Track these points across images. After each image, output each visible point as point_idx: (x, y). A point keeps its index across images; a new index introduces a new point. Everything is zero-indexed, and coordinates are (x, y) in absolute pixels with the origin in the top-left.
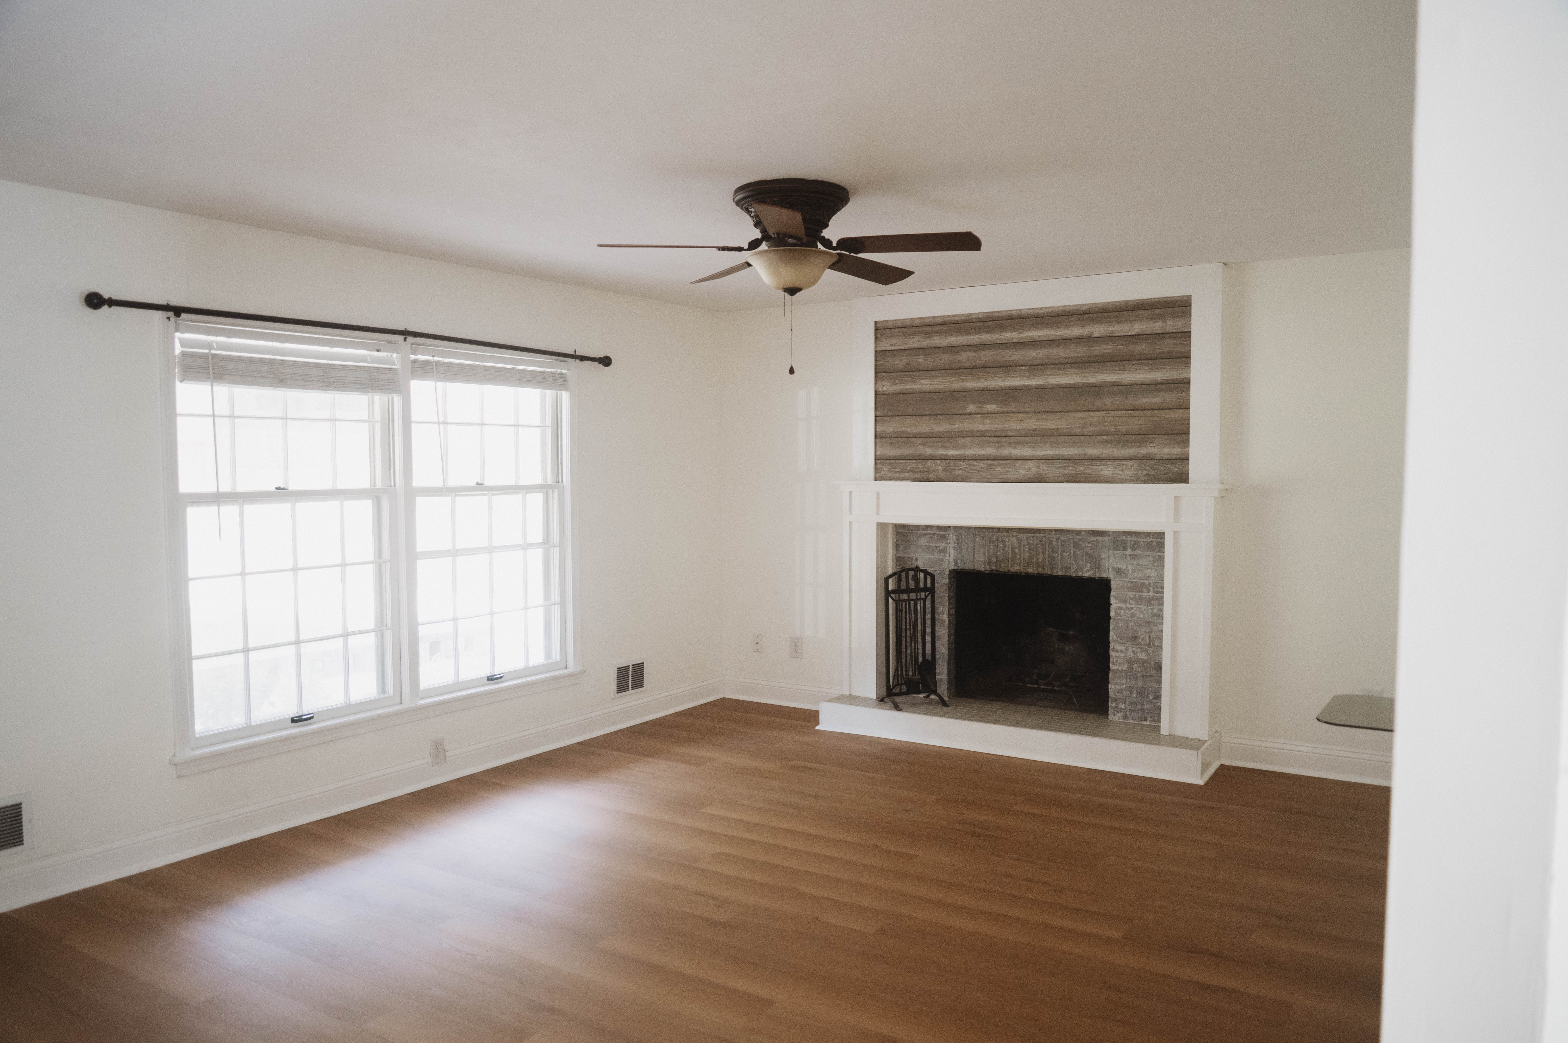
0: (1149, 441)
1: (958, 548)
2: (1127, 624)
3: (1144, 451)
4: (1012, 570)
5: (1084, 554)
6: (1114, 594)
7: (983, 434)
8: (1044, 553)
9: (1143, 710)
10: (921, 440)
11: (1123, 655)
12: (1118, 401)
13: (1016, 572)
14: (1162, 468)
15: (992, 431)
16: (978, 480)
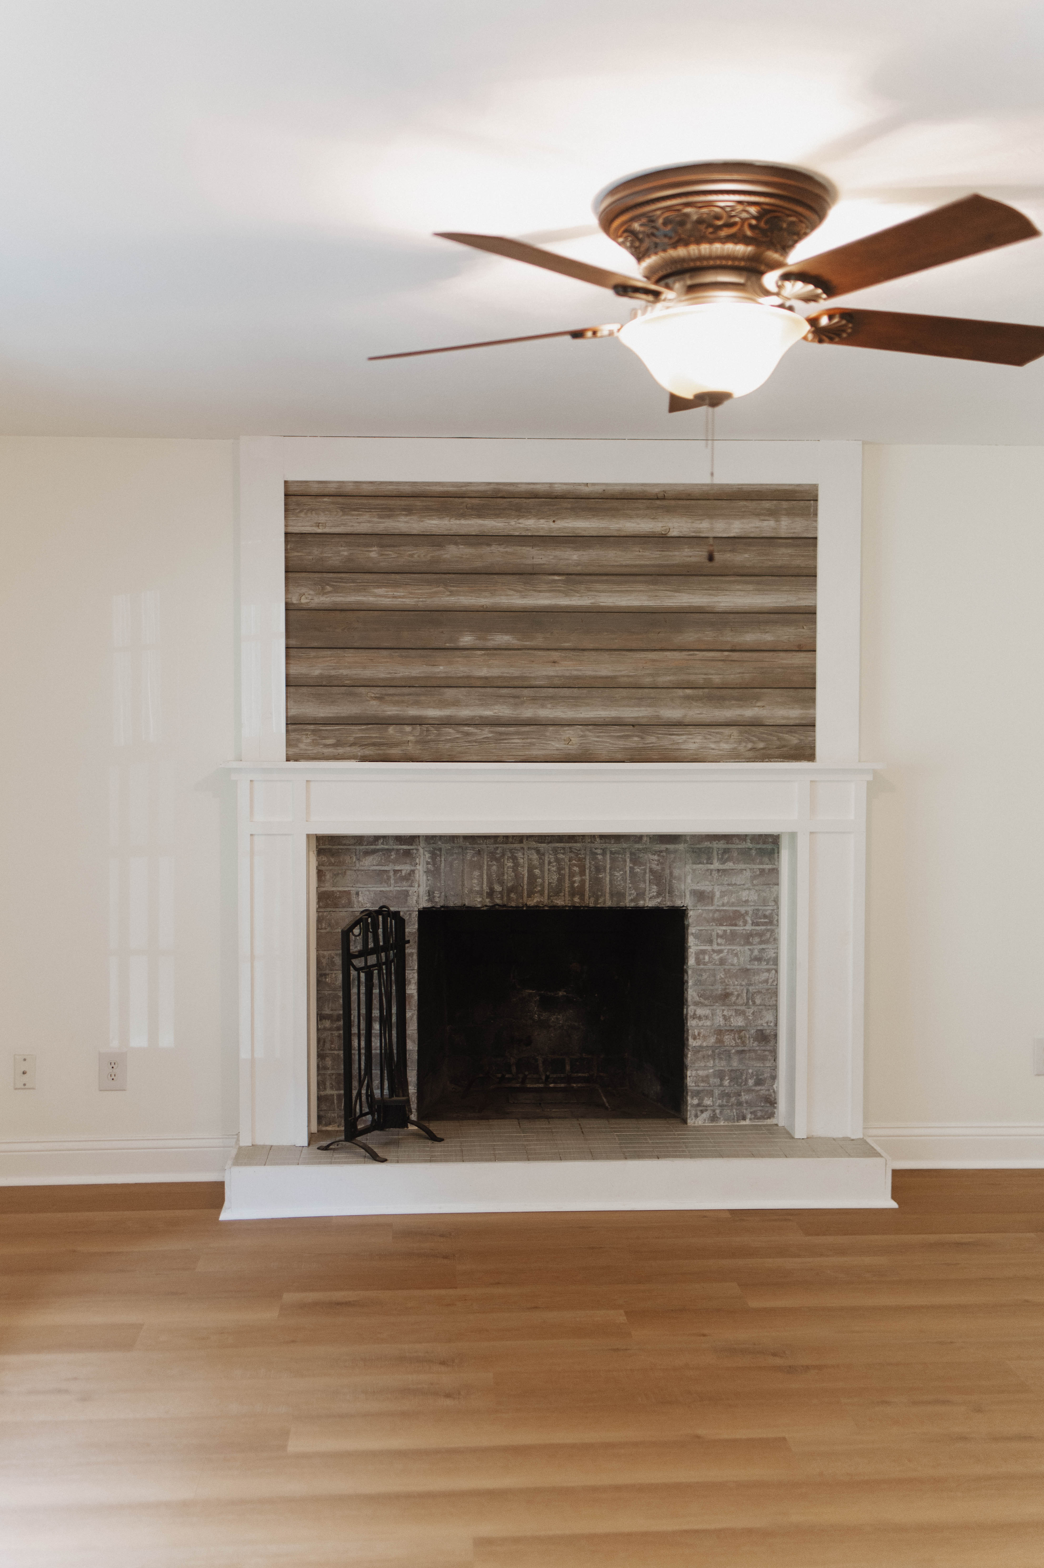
0: (757, 698)
1: (434, 872)
2: (714, 976)
3: (749, 713)
4: (529, 903)
5: (648, 871)
6: (694, 931)
7: (487, 683)
8: (582, 873)
9: (740, 1104)
10: (377, 690)
11: (708, 1023)
12: (709, 636)
13: (537, 906)
14: (775, 738)
15: (505, 677)
16: (479, 758)
